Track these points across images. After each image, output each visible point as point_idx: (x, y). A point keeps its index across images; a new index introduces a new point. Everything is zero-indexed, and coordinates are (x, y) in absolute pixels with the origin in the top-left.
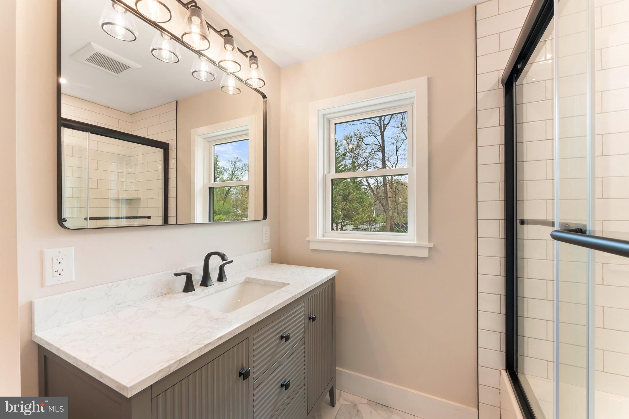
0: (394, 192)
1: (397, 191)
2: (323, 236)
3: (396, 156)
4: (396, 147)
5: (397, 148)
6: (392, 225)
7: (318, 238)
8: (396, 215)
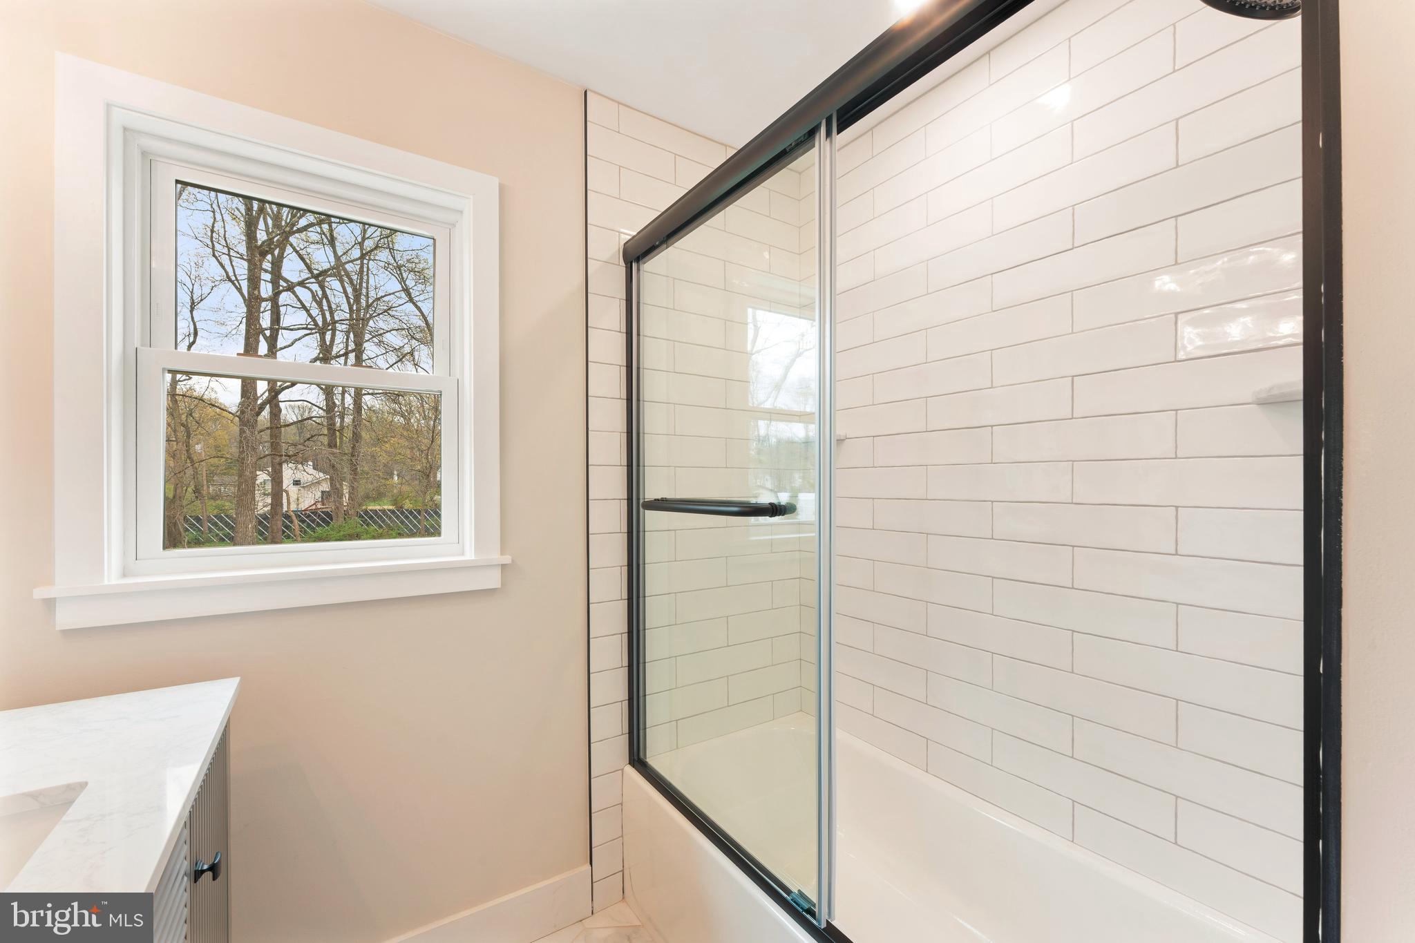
0: (183, 425)
1: (193, 426)
2: (124, 575)
3: (190, 319)
4: (190, 294)
5: (192, 297)
6: (175, 524)
7: (106, 582)
8: (190, 495)
